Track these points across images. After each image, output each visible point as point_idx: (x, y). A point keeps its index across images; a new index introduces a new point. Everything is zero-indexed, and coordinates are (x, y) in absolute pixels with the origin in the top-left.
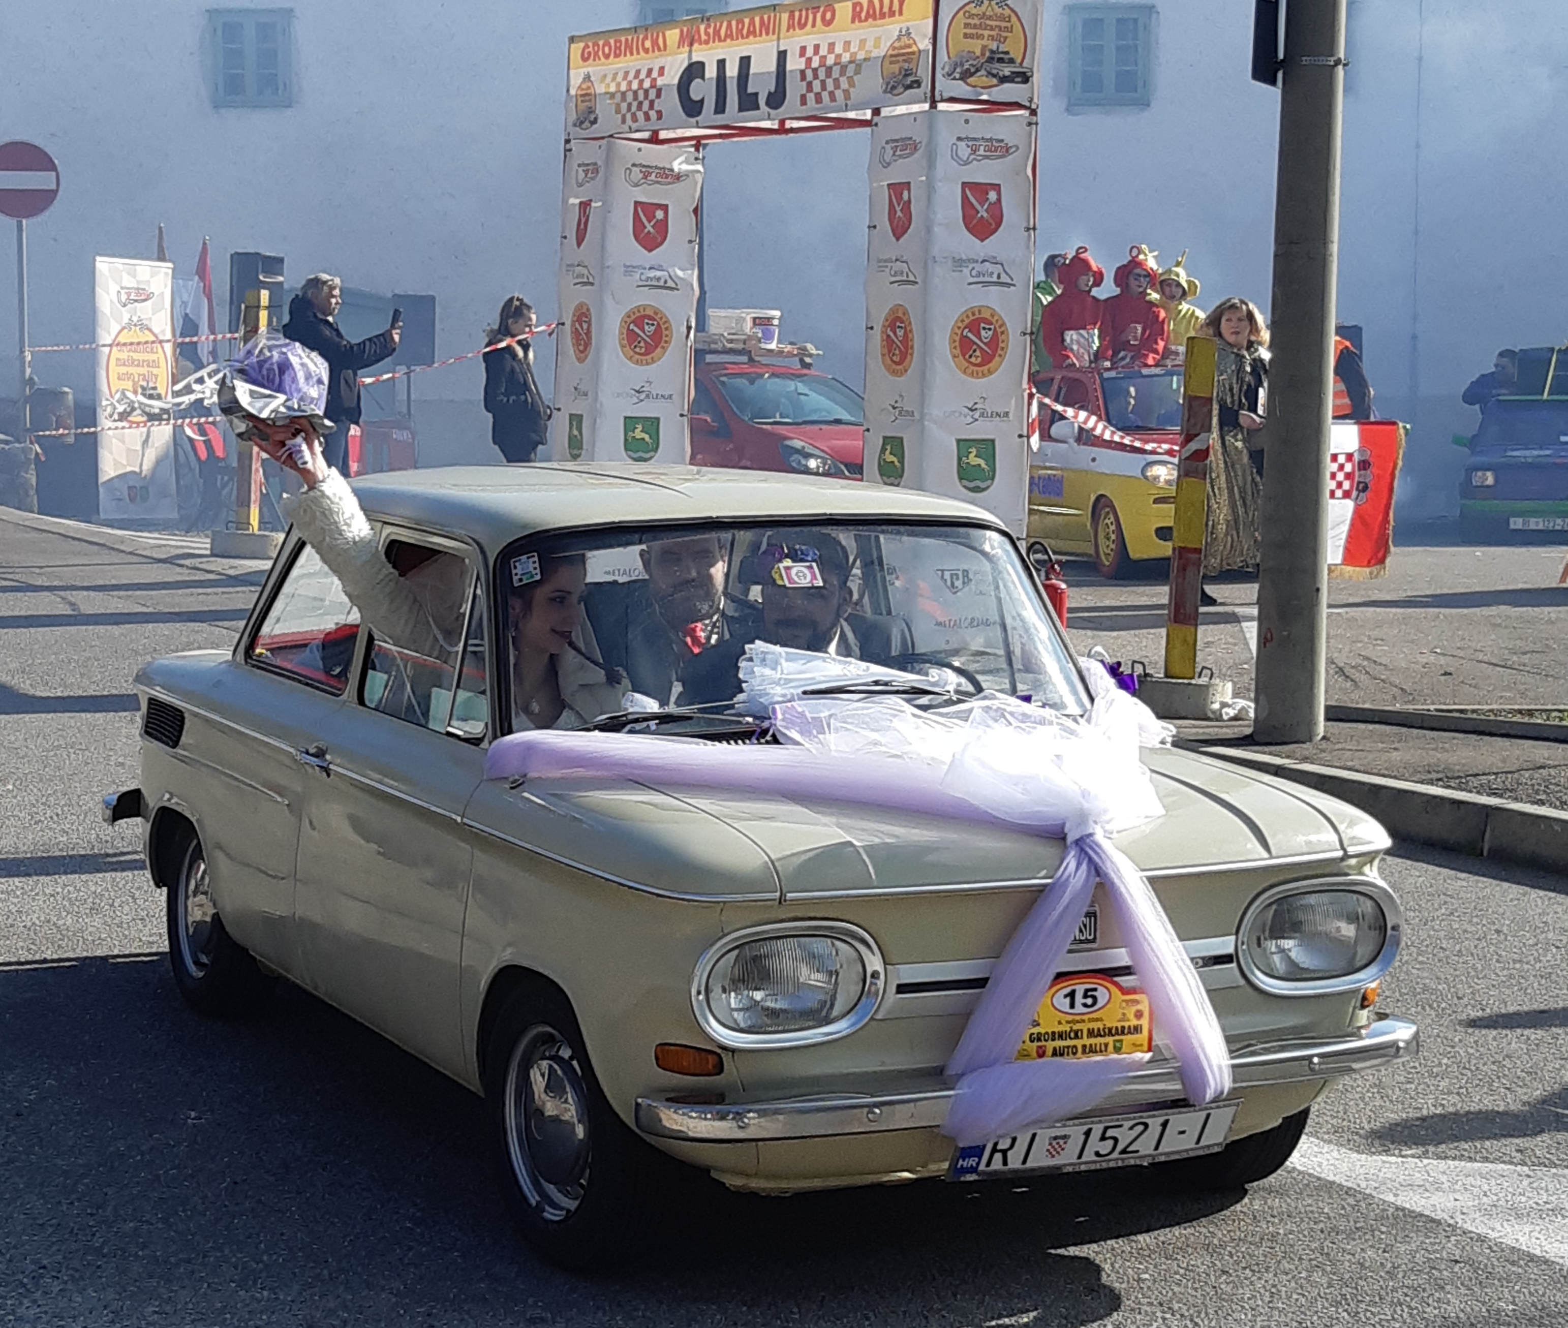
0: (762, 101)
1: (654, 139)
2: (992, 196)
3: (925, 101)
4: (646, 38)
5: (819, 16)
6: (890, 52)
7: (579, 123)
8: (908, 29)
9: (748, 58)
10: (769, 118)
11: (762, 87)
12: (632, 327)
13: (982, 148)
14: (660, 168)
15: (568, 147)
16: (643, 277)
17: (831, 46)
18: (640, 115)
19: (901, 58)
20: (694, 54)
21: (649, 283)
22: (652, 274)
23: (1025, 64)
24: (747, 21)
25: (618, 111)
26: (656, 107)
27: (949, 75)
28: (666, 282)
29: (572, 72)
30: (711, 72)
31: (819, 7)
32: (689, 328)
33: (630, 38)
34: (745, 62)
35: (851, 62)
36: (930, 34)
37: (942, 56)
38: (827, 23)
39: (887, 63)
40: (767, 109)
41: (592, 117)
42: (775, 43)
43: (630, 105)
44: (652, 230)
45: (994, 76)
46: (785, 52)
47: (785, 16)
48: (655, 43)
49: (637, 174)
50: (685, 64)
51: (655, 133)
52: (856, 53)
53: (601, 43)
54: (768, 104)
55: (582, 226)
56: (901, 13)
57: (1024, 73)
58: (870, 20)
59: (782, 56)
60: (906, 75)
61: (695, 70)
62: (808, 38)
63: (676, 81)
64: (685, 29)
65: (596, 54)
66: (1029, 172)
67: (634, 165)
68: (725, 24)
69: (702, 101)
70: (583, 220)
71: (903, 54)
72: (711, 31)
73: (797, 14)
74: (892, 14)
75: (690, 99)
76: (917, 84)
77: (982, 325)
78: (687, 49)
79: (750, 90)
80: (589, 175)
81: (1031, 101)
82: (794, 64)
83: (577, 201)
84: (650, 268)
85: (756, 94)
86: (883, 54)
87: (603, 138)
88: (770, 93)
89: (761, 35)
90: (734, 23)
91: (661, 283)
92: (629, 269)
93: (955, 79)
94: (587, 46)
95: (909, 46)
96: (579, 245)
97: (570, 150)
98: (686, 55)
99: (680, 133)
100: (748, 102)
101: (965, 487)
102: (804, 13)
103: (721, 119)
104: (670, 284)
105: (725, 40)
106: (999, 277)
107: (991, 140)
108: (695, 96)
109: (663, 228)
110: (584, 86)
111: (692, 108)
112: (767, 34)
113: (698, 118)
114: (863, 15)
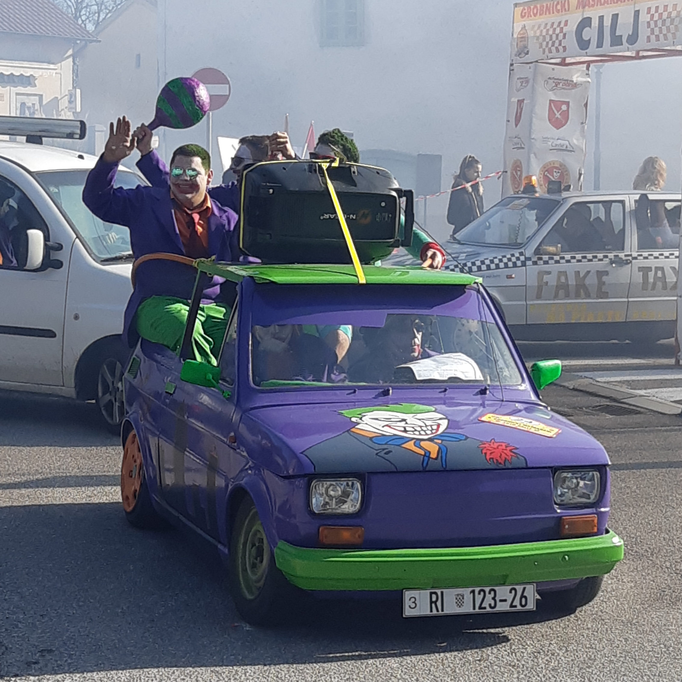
0: (624, 40)
1: (563, 63)
4: (558, 4)
7: (519, 54)
9: (617, 15)
10: (628, 50)
11: (624, 32)
12: (546, 173)
14: (565, 80)
16: (554, 145)
17: (666, 7)
18: (553, 49)
20: (585, 13)
21: (557, 148)
22: (559, 142)
25: (541, 46)
26: (563, 45)
28: (567, 147)
29: (515, 24)
30: (595, 23)
32: (580, 174)
33: (549, 4)
34: (615, 17)
35: (677, 17)
40: (627, 45)
41: (526, 51)
42: (633, 6)
43: (548, 43)
44: (559, 117)
46: (638, 11)
48: (563, 6)
49: (551, 83)
50: (580, 19)
51: (564, 59)
52: (680, 12)
53: (532, 7)
54: (628, 41)
55: (519, 114)
61: (586, 22)
62: (651, 3)
63: (575, 29)
65: (529, 13)
67: (550, 78)
69: (590, 40)
70: (519, 111)
75: (582, 39)
78: (581, 10)
79: (618, 33)
80: (524, 85)
82: (644, 18)
83: (516, 100)
84: (558, 139)
85: (621, 36)
87: (531, 63)
88: (629, 35)
91: (564, 148)
92: (545, 140)
94: (524, 9)
96: (516, 125)
97: (513, 70)
98: (581, 14)
99: (578, 59)
100: (616, 41)
103: (600, 51)
104: (569, 148)
108: (585, 37)
109: (566, 115)
110: (522, 32)
111: (584, 45)
112: (628, 0)
113: (588, 51)
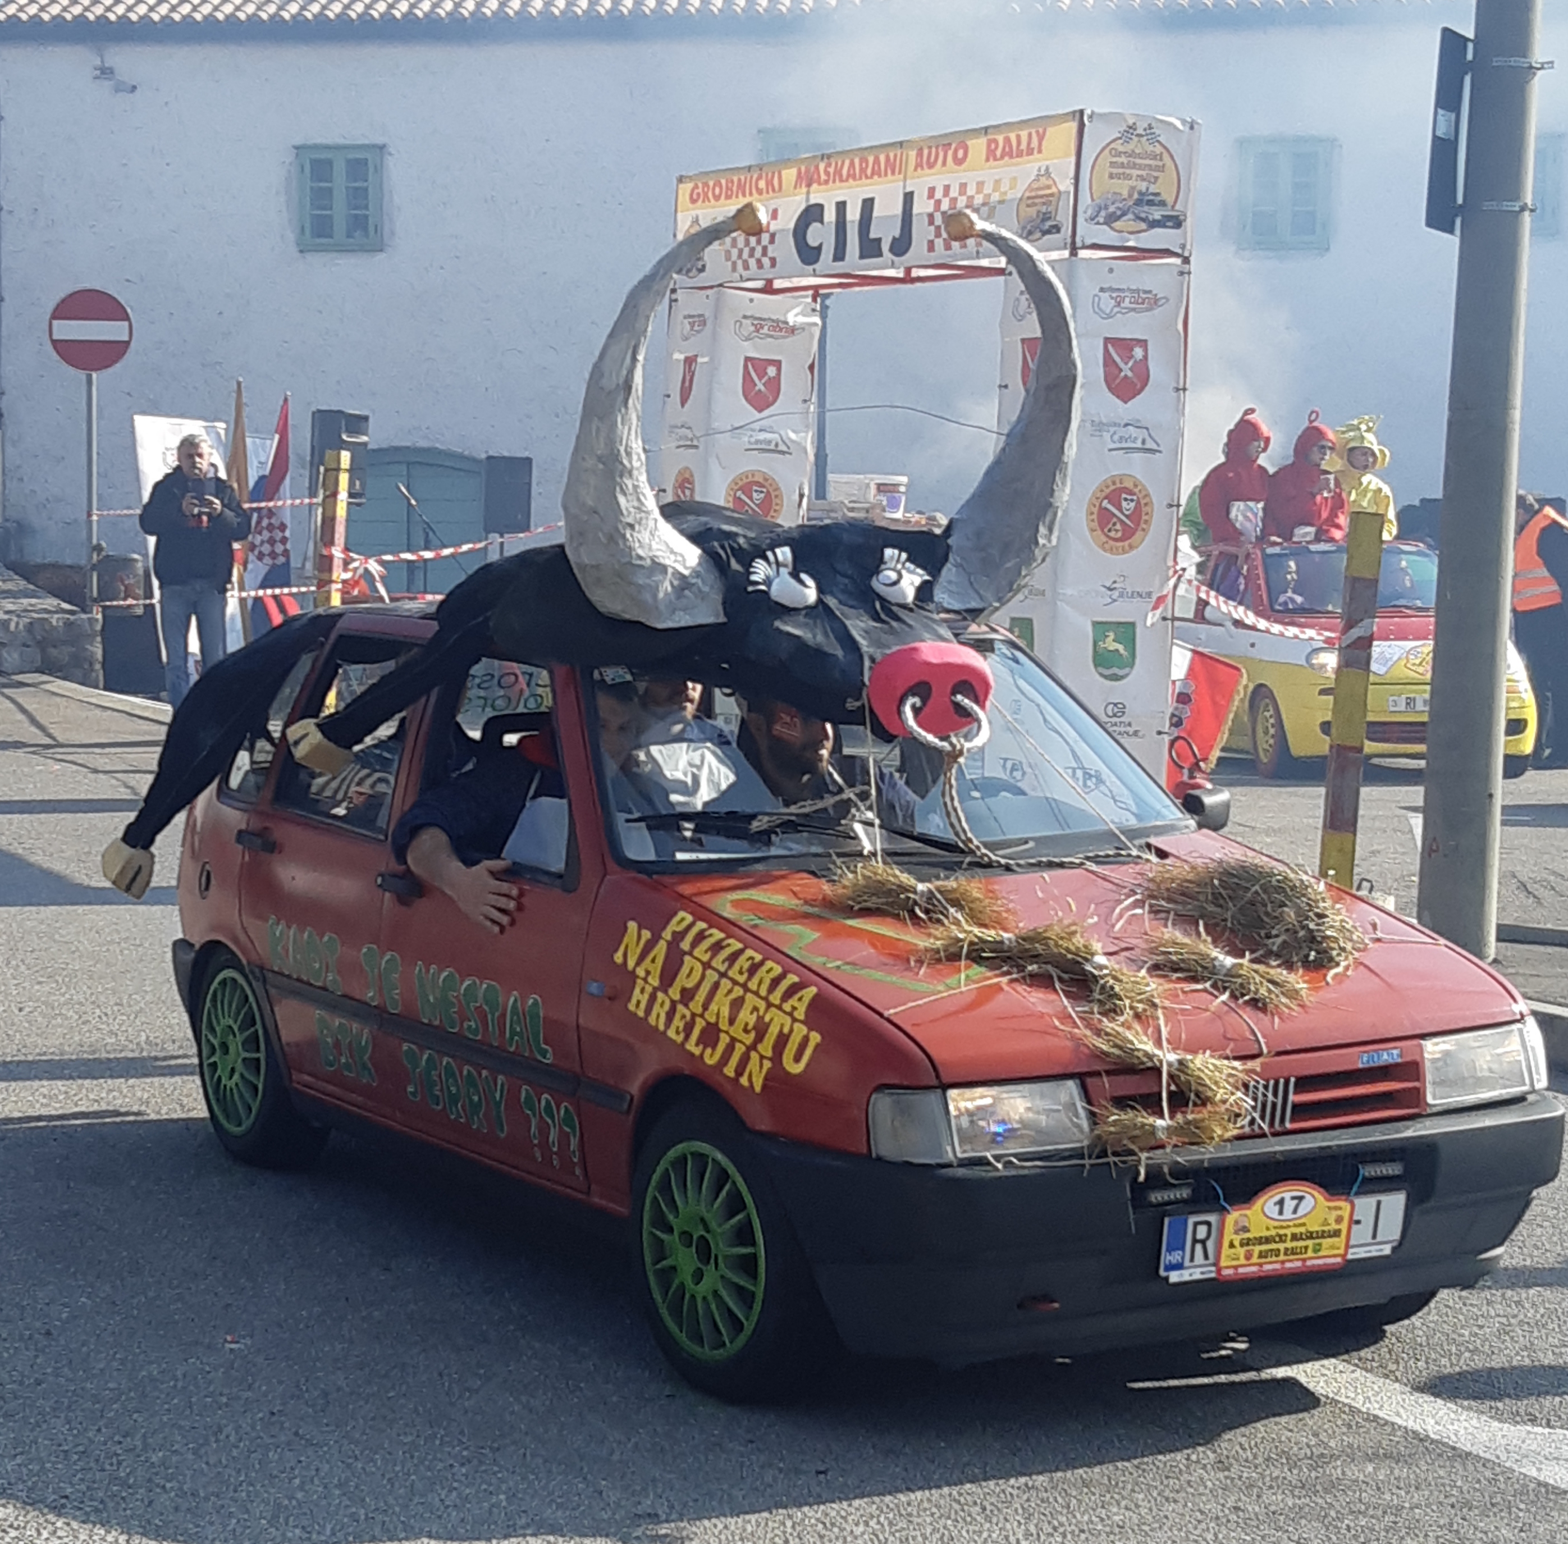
0: (885, 247)
1: (768, 289)
2: (1138, 352)
3: (1065, 248)
4: (760, 178)
5: (950, 153)
6: (1027, 194)
8: (1047, 169)
9: (871, 200)
10: (893, 265)
11: (885, 231)
12: (739, 493)
13: (1127, 300)
14: (773, 321)
15: (674, 296)
16: (753, 440)
17: (963, 187)
18: (752, 262)
19: (1037, 201)
20: (812, 196)
21: (759, 446)
22: (762, 436)
23: (1177, 207)
24: (871, 159)
25: (728, 258)
26: (770, 254)
27: (1092, 219)
28: (777, 445)
29: (679, 215)
31: (950, 144)
32: (801, 496)
33: (743, 178)
34: (868, 205)
35: (984, 204)
36: (1072, 173)
37: (1085, 199)
38: (959, 162)
39: (1023, 207)
40: (890, 256)
41: (700, 264)
42: (901, 184)
43: (741, 251)
44: (763, 388)
45: (1143, 220)
46: (912, 193)
47: (913, 154)
48: (769, 183)
49: (748, 326)
50: (803, 207)
51: (769, 282)
52: (989, 195)
53: (711, 183)
54: (892, 250)
55: (687, 384)
56: (1040, 151)
57: (1177, 217)
58: (1006, 158)
59: (909, 198)
60: (1043, 220)
61: (812, 214)
62: (936, 178)
63: (792, 225)
64: (803, 169)
65: (706, 195)
66: (1180, 327)
67: (745, 317)
68: (847, 163)
69: (820, 246)
70: (688, 378)
71: (1042, 197)
72: (831, 170)
73: (926, 152)
74: (1030, 152)
75: (807, 244)
76: (1057, 229)
77: (1124, 496)
78: (804, 190)
79: (873, 235)
80: (696, 328)
81: (1183, 247)
82: (921, 207)
83: (682, 357)
84: (761, 430)
85: (879, 241)
86: (1019, 195)
87: (711, 287)
88: (894, 239)
89: (886, 175)
90: (857, 161)
91: (772, 447)
92: (737, 431)
93: (1098, 223)
94: (696, 187)
95: (1049, 187)
97: (676, 300)
98: (804, 196)
99: (797, 282)
100: (870, 248)
101: (1101, 675)
102: (934, 150)
103: (840, 267)
104: (782, 447)
105: (847, 180)
106: (1144, 442)
107: (1138, 291)
108: (812, 241)
109: (775, 386)
110: (691, 229)
111: (809, 255)
112: (893, 173)
113: (816, 266)
114: (998, 153)
